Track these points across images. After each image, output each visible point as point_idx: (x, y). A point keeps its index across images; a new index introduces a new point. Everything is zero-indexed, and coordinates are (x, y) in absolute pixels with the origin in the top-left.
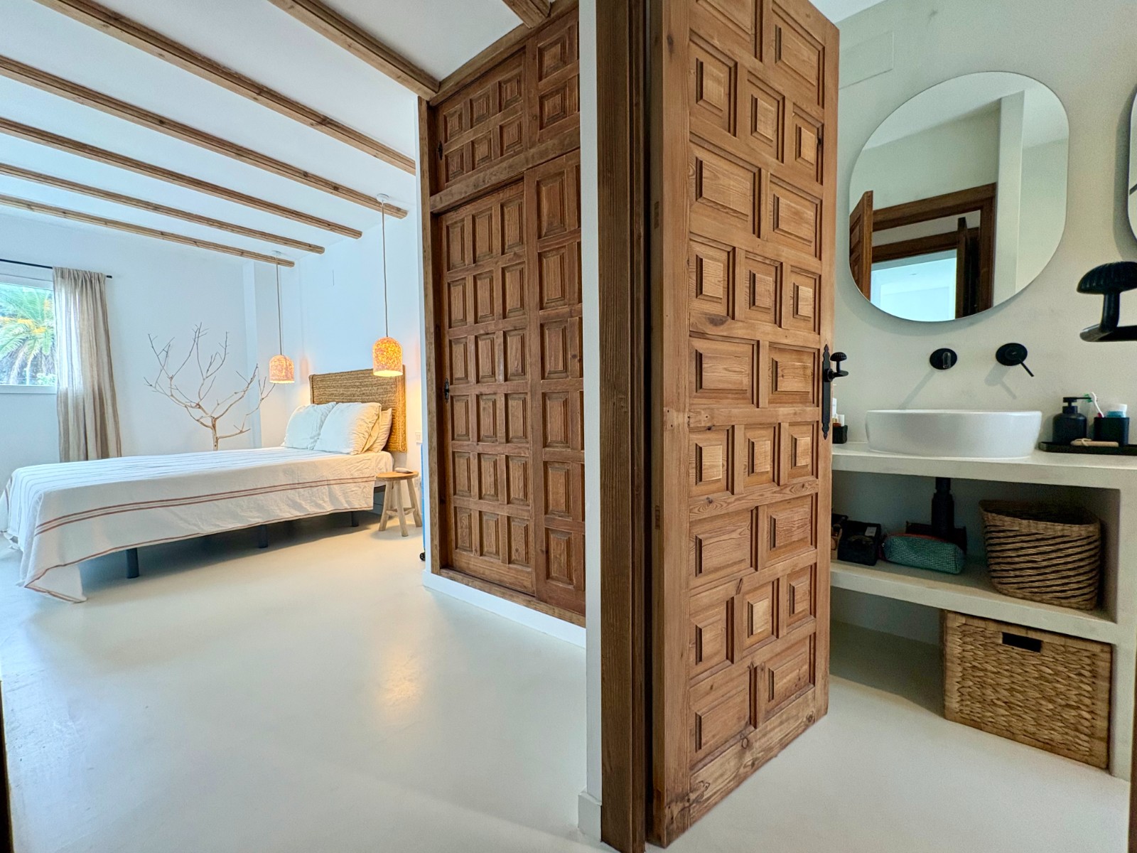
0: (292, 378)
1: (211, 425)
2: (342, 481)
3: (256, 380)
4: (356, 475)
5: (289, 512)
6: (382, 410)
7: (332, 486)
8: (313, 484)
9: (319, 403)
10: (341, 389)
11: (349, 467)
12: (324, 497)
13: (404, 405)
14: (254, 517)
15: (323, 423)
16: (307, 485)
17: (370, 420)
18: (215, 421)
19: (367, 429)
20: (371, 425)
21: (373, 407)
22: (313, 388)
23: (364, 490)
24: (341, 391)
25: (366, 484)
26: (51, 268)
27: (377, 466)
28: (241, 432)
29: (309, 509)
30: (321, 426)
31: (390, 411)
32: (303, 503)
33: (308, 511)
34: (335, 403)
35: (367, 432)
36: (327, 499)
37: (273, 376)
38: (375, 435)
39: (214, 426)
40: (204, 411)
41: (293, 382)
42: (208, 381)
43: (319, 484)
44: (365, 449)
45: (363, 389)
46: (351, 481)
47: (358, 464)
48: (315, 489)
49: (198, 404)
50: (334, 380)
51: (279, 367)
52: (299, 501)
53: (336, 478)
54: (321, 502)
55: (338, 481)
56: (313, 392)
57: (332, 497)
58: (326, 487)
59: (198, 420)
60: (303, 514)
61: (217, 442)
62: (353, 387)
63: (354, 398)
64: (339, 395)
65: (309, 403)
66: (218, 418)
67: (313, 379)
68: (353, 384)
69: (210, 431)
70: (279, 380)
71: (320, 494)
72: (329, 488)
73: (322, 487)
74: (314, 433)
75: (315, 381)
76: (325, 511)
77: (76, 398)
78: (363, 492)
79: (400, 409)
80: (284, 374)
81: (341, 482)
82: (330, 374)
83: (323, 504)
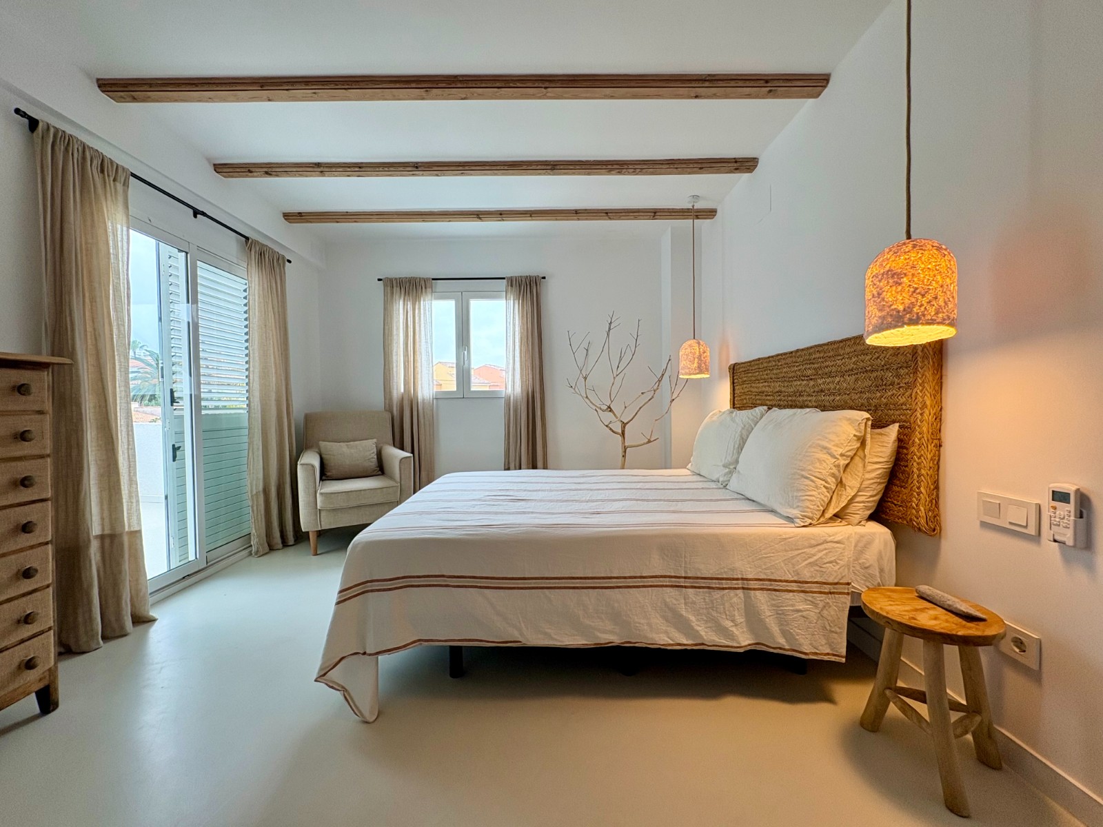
0: (707, 370)
1: (620, 432)
2: (775, 585)
3: (666, 376)
4: (807, 575)
5: (666, 632)
6: (874, 426)
7: (752, 592)
8: (714, 584)
9: (740, 409)
10: (777, 384)
11: (791, 554)
12: (736, 613)
13: (939, 418)
14: (605, 632)
15: (744, 443)
16: (702, 583)
17: (841, 451)
18: (624, 427)
19: (835, 470)
20: (843, 462)
21: (851, 421)
22: (733, 383)
23: (825, 613)
24: (777, 386)
25: (829, 599)
26: (504, 278)
27: (857, 559)
28: (649, 441)
29: (703, 633)
30: (741, 448)
31: (893, 430)
32: (692, 618)
33: (701, 637)
34: (766, 408)
35: (833, 475)
36: (740, 619)
37: (683, 368)
38: (852, 483)
39: (623, 434)
40: (615, 415)
41: (708, 376)
42: (619, 379)
43: (725, 584)
44: (829, 514)
45: (820, 381)
46: (794, 586)
47: (813, 551)
48: (717, 595)
49: (609, 407)
50: (766, 369)
51: (690, 356)
52: (684, 613)
53: (763, 576)
54: (728, 624)
55: (767, 584)
56: (734, 390)
57: (753, 618)
58: (740, 592)
59: (607, 426)
60: (690, 642)
61: (625, 452)
62: (799, 378)
63: (801, 399)
64: (773, 394)
65: (727, 405)
66: (627, 423)
67: (734, 370)
68: (799, 373)
69: (619, 438)
70: (690, 374)
71: (727, 605)
72: (747, 598)
73: (732, 593)
74: (729, 459)
75: (737, 372)
76: (735, 645)
77: (516, 402)
78: (821, 615)
79: (923, 429)
80: (696, 365)
81: (771, 585)
82: (759, 359)
83: (734, 629)
